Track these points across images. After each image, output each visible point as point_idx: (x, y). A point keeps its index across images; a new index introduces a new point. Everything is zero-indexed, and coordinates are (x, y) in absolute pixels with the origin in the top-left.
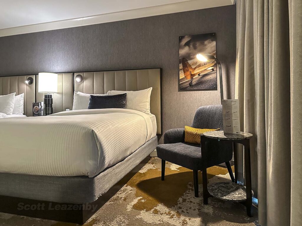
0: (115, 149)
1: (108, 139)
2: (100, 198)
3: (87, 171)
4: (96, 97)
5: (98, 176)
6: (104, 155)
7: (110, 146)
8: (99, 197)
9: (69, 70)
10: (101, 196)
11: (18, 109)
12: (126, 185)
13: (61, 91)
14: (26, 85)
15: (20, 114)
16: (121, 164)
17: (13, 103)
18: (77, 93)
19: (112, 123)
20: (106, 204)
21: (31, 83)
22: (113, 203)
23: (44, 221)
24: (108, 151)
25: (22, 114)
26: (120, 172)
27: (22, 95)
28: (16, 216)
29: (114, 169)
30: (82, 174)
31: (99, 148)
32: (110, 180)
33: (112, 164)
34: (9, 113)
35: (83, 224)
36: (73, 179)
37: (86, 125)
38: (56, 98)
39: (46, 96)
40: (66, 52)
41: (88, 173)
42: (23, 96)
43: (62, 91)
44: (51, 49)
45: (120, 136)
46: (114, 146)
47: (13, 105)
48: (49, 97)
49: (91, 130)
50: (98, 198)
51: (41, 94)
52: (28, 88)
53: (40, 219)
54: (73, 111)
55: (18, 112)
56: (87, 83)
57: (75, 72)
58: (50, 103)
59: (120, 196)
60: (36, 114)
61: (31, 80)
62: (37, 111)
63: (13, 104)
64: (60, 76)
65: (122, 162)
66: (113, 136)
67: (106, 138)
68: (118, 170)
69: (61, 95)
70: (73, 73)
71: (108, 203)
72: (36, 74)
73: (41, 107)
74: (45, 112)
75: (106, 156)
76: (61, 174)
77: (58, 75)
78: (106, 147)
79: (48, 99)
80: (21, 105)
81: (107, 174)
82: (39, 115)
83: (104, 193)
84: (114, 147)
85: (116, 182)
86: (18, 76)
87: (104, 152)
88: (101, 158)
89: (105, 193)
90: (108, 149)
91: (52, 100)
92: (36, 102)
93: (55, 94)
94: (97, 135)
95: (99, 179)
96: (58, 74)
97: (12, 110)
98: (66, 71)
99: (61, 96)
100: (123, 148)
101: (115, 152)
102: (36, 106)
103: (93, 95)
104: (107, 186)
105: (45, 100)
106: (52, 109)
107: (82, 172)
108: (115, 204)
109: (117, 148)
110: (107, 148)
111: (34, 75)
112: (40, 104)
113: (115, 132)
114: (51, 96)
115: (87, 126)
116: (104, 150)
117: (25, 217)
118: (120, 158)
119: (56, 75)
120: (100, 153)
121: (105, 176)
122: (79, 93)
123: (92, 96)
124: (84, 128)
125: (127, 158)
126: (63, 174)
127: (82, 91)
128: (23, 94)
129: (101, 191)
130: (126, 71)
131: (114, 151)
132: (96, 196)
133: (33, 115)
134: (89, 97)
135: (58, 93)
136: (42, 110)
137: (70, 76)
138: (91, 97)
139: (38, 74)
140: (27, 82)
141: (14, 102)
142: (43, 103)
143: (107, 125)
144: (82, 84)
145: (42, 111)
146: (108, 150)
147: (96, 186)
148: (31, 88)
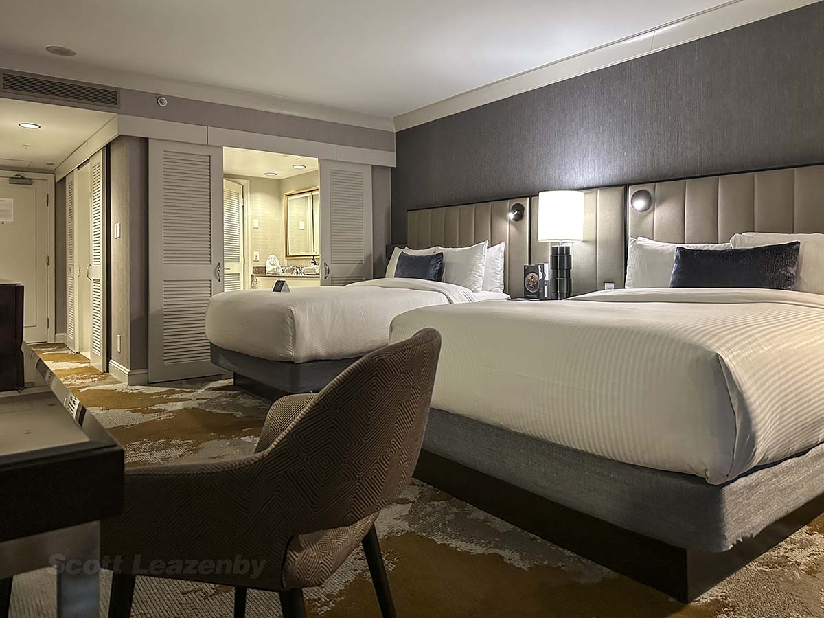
0: (783, 417)
1: (761, 386)
2: (738, 546)
3: (705, 465)
4: (694, 254)
5: (731, 485)
6: (753, 430)
7: (769, 407)
8: (735, 543)
9: (614, 180)
10: (739, 541)
11: (493, 279)
12: (807, 528)
13: (591, 237)
14: (509, 222)
15: (497, 291)
16: (798, 465)
17: (483, 266)
18: (638, 243)
19: (768, 337)
20: (747, 566)
21: (519, 217)
22: (769, 570)
23: (584, 561)
24: (763, 422)
25: (500, 290)
26: (795, 487)
27: (500, 248)
28: (519, 530)
29: (776, 476)
30: (687, 470)
31: (736, 408)
32: (766, 504)
33: (771, 460)
34: (476, 287)
35: (687, 602)
36: (659, 477)
37: (696, 339)
38: (580, 256)
39: (555, 250)
40: (606, 132)
41: (706, 470)
42: (503, 249)
43: (595, 237)
44: (568, 128)
45: (797, 378)
46: (778, 408)
47: (482, 270)
48: (562, 252)
49: (714, 355)
50: (732, 546)
51: (544, 244)
52: (513, 228)
53: (573, 554)
54: (628, 291)
55: (492, 287)
56: (663, 214)
57: (631, 185)
58: (566, 268)
59: (793, 557)
60: (531, 293)
61: (520, 211)
62: (535, 287)
63: (484, 268)
64: (591, 197)
65: (801, 457)
66: (776, 378)
67: (756, 382)
68: (789, 480)
69: (594, 247)
70: (626, 186)
71: (753, 567)
72: (533, 195)
73: (544, 276)
74: (552, 290)
75: (759, 434)
76: (629, 458)
77: (585, 194)
78: (757, 408)
79: (561, 257)
80: (499, 269)
81: (756, 485)
82: (538, 296)
83: (749, 536)
84: (780, 410)
85: (782, 513)
86: (509, 201)
87: (753, 422)
88: (743, 437)
89: (752, 536)
90: (762, 416)
91: (569, 258)
92: (530, 263)
93: (576, 244)
94: (732, 371)
95: (735, 493)
96: (585, 191)
97: (481, 281)
98: (606, 183)
99: (593, 250)
100: (806, 419)
101: (781, 426)
102: (531, 274)
103: (684, 246)
104: (759, 521)
105: (554, 259)
106: (569, 281)
107: (689, 465)
108: (780, 576)
109: (787, 414)
110: (761, 412)
111: (527, 197)
112: (540, 269)
113: (781, 367)
114: (568, 248)
115: (701, 341)
116: (752, 415)
117: (540, 540)
118: (796, 447)
119: (581, 194)
120: (741, 424)
121: (750, 488)
122: (641, 240)
123: (682, 250)
124: (693, 347)
125: (813, 450)
126: (635, 459)
127: (651, 237)
128: (503, 244)
129: (740, 529)
130: (795, 169)
131: (778, 423)
132: (729, 540)
133: (525, 294)
134: (672, 253)
135: (584, 242)
136: (545, 283)
137: (615, 196)
138: (681, 252)
139: (538, 195)
140: (511, 216)
141: (485, 264)
142: (547, 267)
143: (754, 344)
144: (651, 215)
145: (546, 287)
146: (763, 419)
147: (727, 510)
148: (519, 229)
